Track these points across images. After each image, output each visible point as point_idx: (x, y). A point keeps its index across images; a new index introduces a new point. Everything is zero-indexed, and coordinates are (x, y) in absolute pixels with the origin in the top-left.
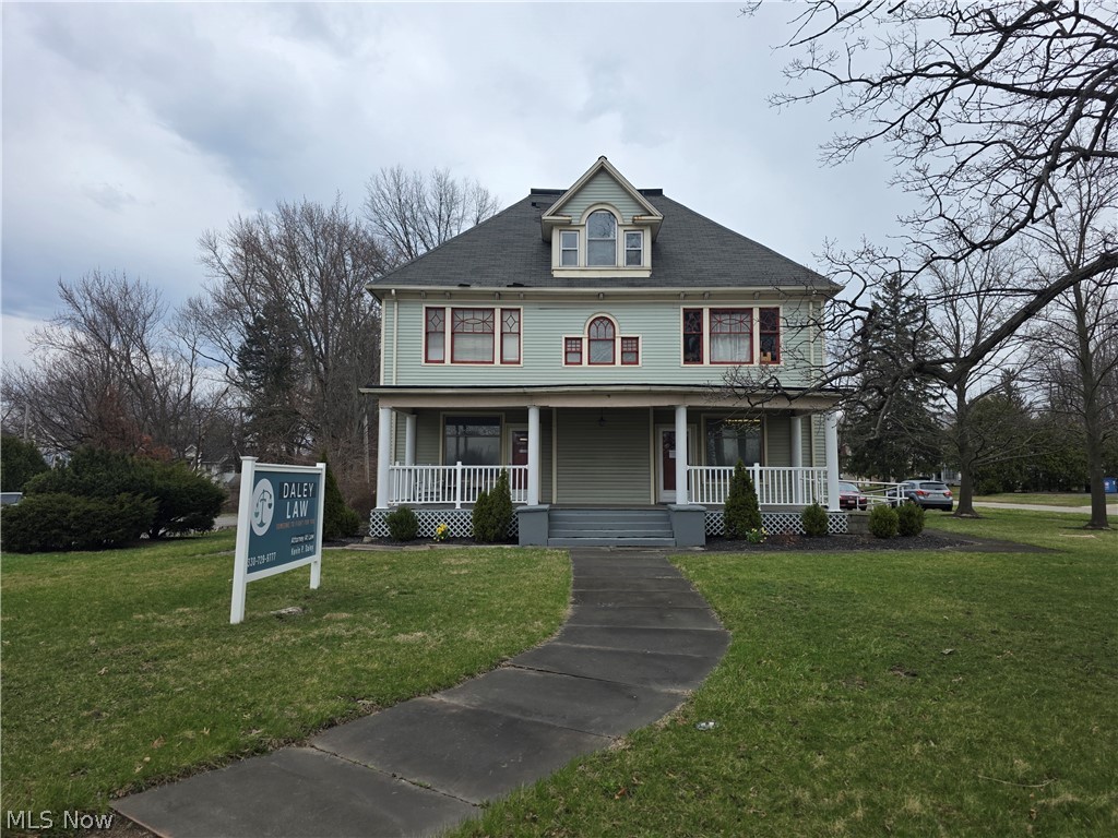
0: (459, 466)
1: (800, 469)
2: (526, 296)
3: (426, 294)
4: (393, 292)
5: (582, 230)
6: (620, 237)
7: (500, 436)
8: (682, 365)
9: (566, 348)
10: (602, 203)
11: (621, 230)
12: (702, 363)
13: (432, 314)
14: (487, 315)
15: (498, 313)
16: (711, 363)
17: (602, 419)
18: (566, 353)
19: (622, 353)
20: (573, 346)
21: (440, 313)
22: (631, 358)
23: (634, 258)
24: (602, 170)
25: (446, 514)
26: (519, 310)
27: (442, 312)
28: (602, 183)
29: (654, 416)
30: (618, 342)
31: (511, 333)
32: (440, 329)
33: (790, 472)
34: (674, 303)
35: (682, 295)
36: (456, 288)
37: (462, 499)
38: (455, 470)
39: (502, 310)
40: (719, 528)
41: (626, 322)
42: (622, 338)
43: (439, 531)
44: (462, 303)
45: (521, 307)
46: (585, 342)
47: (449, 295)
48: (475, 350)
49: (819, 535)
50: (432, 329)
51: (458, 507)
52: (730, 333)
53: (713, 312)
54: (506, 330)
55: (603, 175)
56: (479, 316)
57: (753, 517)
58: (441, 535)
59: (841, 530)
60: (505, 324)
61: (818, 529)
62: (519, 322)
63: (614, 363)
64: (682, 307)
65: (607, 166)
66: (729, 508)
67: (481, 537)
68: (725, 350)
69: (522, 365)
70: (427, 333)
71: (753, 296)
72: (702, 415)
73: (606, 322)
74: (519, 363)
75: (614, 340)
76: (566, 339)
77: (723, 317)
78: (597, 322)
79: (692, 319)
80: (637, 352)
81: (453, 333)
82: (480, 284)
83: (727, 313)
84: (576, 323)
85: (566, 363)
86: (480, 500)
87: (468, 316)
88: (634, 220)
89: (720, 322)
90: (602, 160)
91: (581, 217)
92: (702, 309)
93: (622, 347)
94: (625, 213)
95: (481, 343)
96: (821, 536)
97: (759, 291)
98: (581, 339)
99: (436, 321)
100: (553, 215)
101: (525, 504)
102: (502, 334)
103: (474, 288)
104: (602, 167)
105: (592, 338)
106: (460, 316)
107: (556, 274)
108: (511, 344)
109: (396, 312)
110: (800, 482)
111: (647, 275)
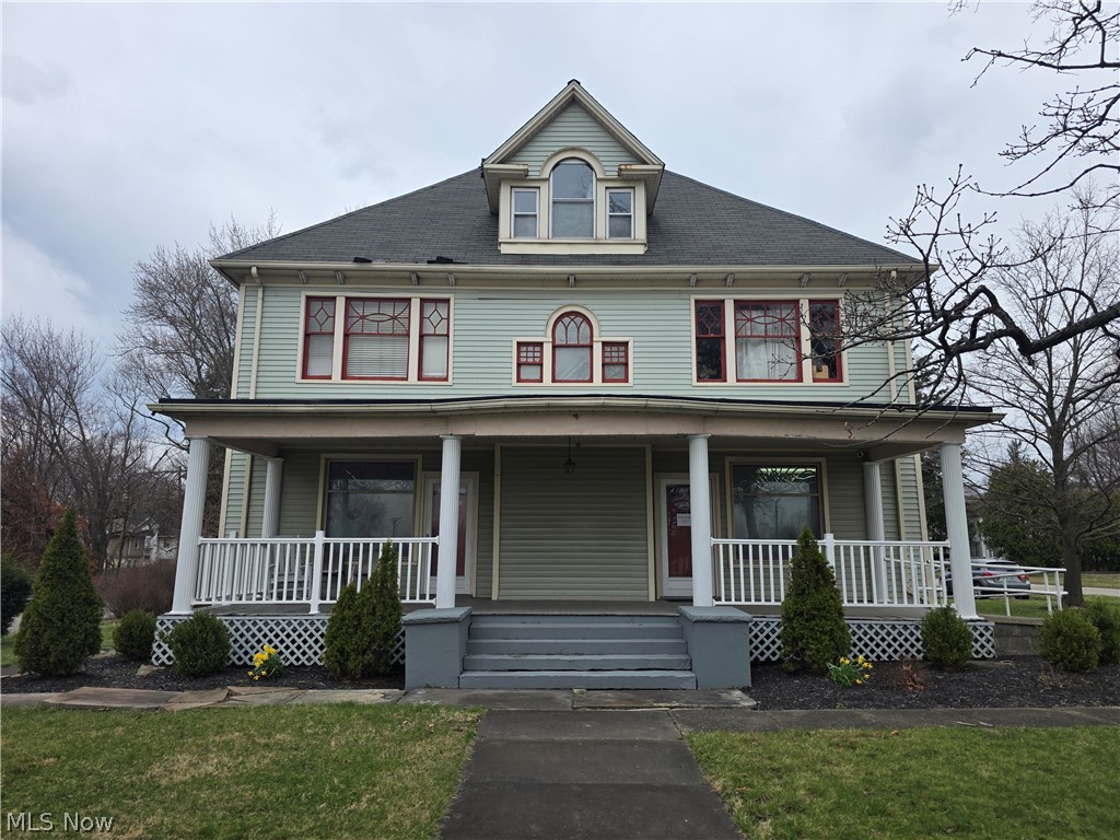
0: (320, 538)
1: (881, 542)
2: (459, 281)
3: (308, 277)
4: (254, 270)
5: (544, 187)
6: (601, 197)
7: (414, 492)
8: (695, 383)
9: (519, 357)
10: (573, 149)
11: (601, 187)
12: (725, 381)
13: (316, 306)
14: (399, 308)
15: (416, 305)
16: (738, 381)
17: (570, 462)
18: (519, 365)
19: (603, 365)
20: (530, 357)
21: (327, 305)
22: (616, 371)
23: (621, 226)
24: (573, 102)
25: (289, 624)
26: (448, 301)
27: (331, 303)
28: (573, 120)
29: (653, 459)
30: (597, 348)
31: (435, 335)
32: (326, 328)
33: (867, 549)
34: (680, 292)
35: (693, 280)
36: (351, 265)
37: (323, 597)
38: (313, 546)
39: (423, 301)
40: (773, 650)
41: (610, 319)
42: (605, 344)
43: (259, 658)
44: (362, 291)
45: (451, 296)
46: (548, 349)
47: (343, 278)
48: (381, 362)
49: (959, 667)
50: (315, 328)
51: (314, 610)
52: (766, 336)
53: (740, 306)
54: (429, 329)
55: (575, 109)
56: (388, 310)
57: (838, 634)
58: (262, 667)
59: (983, 652)
60: (426, 321)
61: (955, 655)
62: (448, 319)
63: (591, 380)
64: (693, 298)
65: (580, 95)
66: (791, 615)
67: (337, 673)
68: (759, 360)
69: (450, 382)
70: (307, 336)
71: (801, 281)
72: (727, 460)
73: (579, 320)
74: (446, 379)
75: (591, 347)
76: (519, 343)
77: (754, 314)
78: (566, 320)
79: (709, 316)
80: (626, 364)
81: (346, 336)
82: (388, 260)
83: (761, 308)
84: (534, 319)
85: (519, 380)
86: (342, 598)
87: (371, 310)
88: (620, 170)
89: (751, 320)
90: (572, 86)
91: (543, 167)
92: (723, 301)
93: (604, 357)
94: (607, 163)
95: (388, 350)
96: (962, 670)
97: (808, 273)
98: (541, 344)
99: (321, 316)
100: (501, 162)
101: (432, 606)
102: (422, 337)
103: (378, 265)
104: (574, 96)
105: (557, 343)
106: (359, 309)
107: (504, 249)
108: (434, 352)
109: (260, 302)
110: (883, 565)
111: (640, 250)
